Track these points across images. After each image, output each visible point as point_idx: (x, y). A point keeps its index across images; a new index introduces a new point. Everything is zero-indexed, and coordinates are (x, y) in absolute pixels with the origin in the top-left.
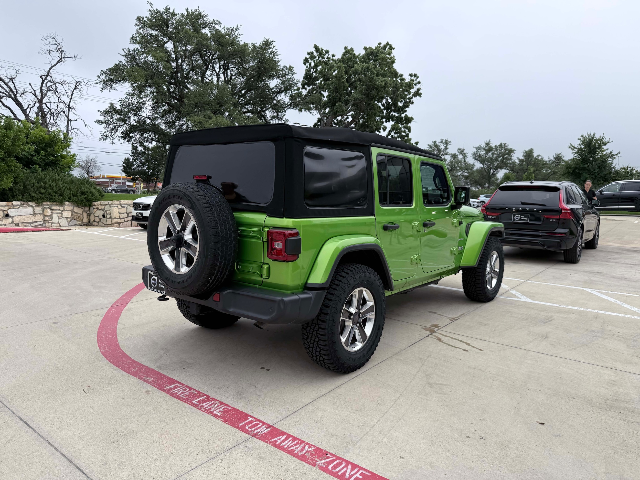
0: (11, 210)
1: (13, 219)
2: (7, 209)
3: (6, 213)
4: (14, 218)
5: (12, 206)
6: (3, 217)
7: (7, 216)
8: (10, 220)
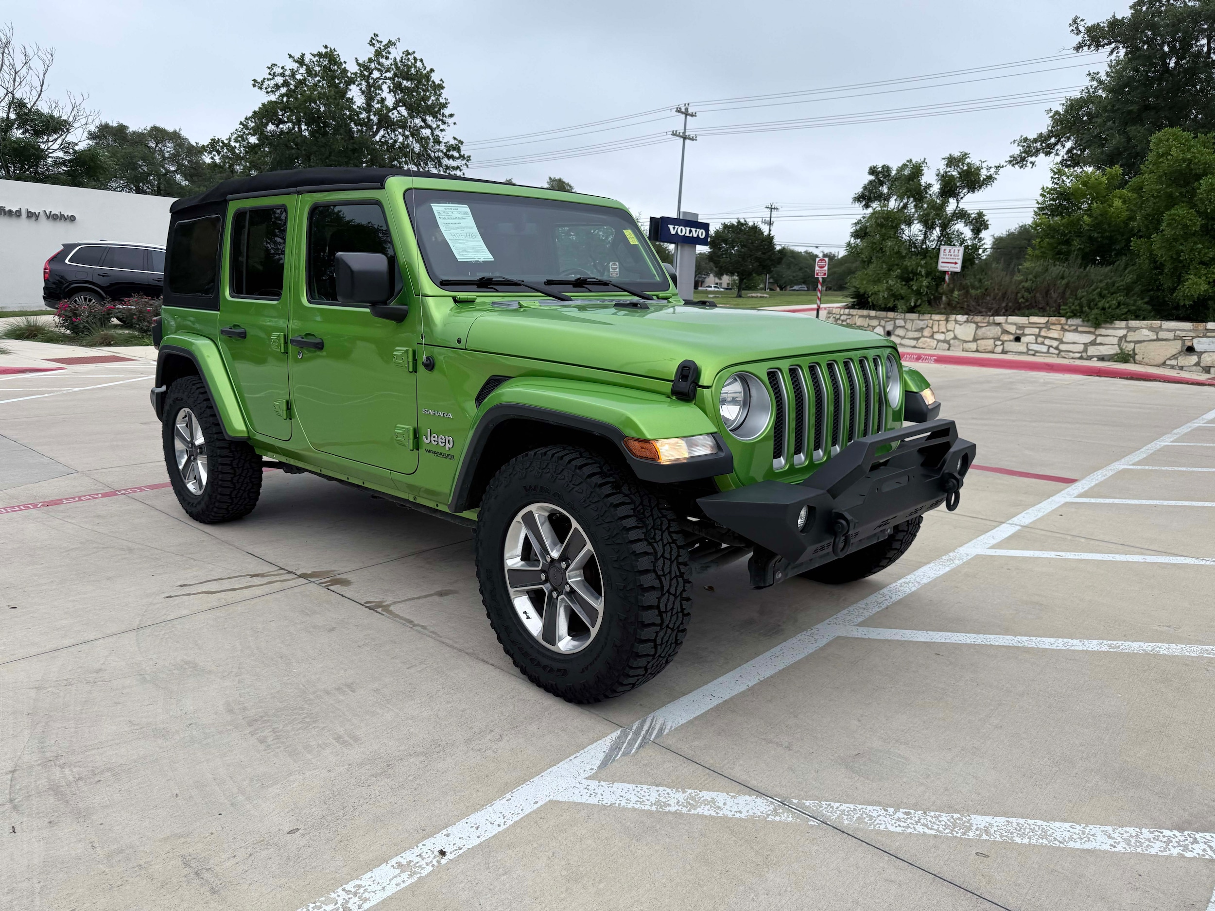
0: (1201, 339)
1: (1199, 358)
2: (1193, 338)
3: (1189, 344)
4: (1203, 356)
5: (1205, 332)
6: (1182, 351)
7: (1190, 350)
8: (1194, 359)
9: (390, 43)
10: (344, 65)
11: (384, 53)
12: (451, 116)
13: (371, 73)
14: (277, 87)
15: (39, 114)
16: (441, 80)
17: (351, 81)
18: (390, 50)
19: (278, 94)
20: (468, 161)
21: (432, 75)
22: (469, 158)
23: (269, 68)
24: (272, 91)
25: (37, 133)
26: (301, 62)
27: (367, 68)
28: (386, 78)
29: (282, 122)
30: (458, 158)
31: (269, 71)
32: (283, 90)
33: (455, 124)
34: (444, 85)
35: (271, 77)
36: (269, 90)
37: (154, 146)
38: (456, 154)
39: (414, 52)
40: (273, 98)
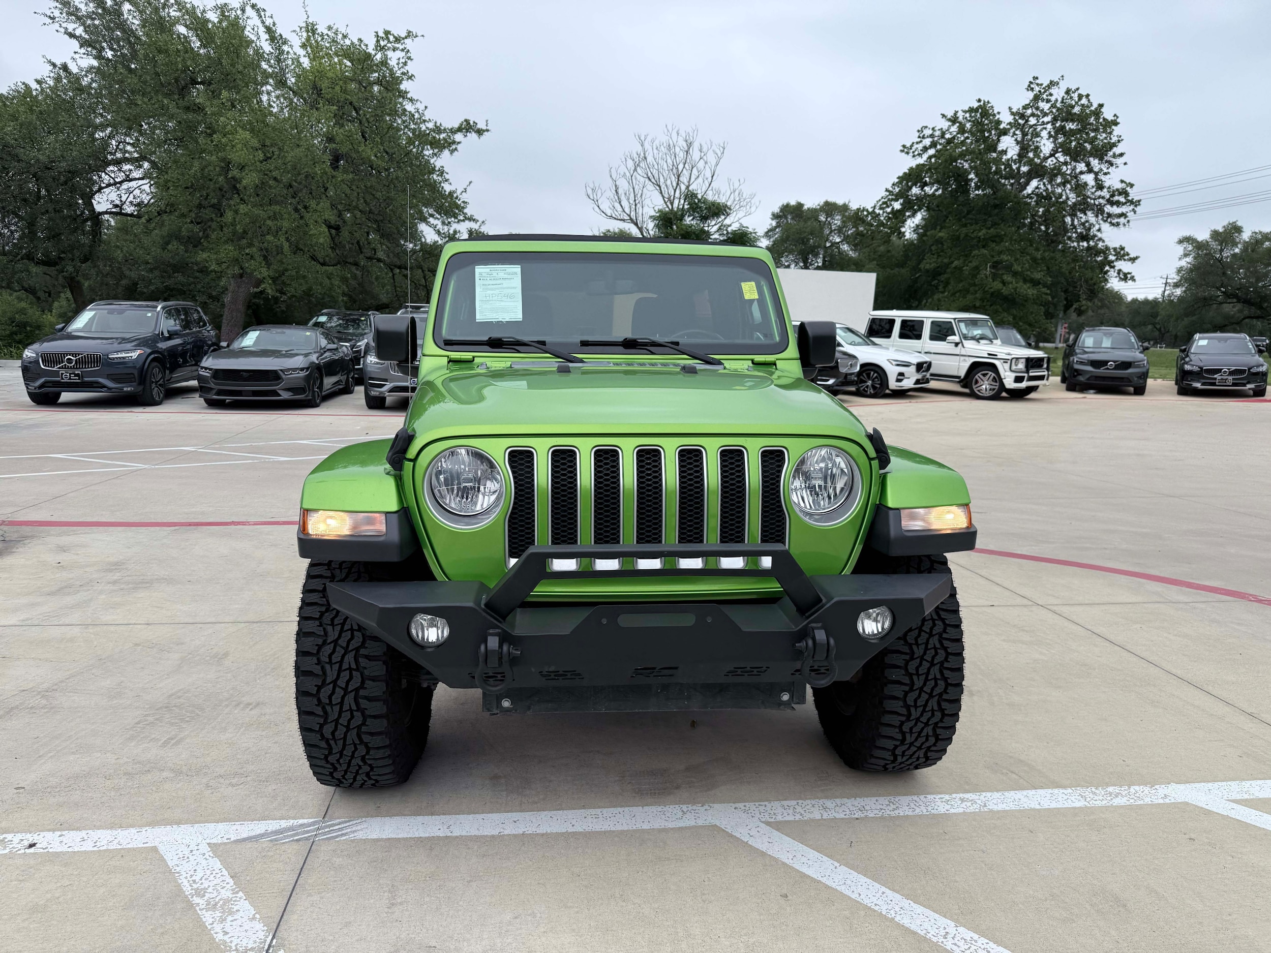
9: (1052, 84)
10: (998, 116)
11: (1045, 96)
12: (1121, 155)
13: (1027, 121)
14: (925, 149)
15: (705, 201)
16: (1115, 115)
17: (1005, 132)
18: (1052, 91)
19: (925, 156)
20: (1136, 206)
21: (1102, 110)
22: (1137, 203)
23: (918, 131)
24: (919, 154)
25: (704, 219)
26: (954, 120)
27: (1022, 116)
28: (1043, 123)
29: (926, 184)
30: (1124, 204)
31: (918, 134)
32: (932, 152)
33: (1125, 164)
34: (1118, 120)
35: (919, 140)
36: (916, 153)
37: (824, 220)
38: (1122, 199)
39: (1078, 89)
40: (921, 161)
